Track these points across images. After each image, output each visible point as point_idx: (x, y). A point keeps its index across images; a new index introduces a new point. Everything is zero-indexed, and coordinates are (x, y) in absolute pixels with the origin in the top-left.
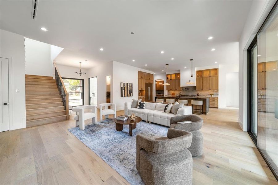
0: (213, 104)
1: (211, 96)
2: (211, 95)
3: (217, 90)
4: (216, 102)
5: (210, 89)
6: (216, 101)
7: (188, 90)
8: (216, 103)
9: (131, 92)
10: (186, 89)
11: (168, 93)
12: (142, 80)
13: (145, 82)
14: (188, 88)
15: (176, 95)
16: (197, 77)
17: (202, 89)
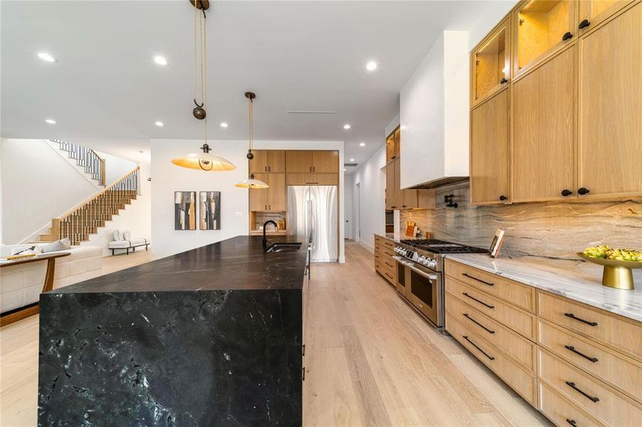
5: (575, 196)
9: (213, 217)
10: (446, 201)
11: (400, 222)
12: (271, 176)
13: (286, 185)
14: (452, 196)
15: (415, 233)
16: (475, 103)
17: (503, 199)
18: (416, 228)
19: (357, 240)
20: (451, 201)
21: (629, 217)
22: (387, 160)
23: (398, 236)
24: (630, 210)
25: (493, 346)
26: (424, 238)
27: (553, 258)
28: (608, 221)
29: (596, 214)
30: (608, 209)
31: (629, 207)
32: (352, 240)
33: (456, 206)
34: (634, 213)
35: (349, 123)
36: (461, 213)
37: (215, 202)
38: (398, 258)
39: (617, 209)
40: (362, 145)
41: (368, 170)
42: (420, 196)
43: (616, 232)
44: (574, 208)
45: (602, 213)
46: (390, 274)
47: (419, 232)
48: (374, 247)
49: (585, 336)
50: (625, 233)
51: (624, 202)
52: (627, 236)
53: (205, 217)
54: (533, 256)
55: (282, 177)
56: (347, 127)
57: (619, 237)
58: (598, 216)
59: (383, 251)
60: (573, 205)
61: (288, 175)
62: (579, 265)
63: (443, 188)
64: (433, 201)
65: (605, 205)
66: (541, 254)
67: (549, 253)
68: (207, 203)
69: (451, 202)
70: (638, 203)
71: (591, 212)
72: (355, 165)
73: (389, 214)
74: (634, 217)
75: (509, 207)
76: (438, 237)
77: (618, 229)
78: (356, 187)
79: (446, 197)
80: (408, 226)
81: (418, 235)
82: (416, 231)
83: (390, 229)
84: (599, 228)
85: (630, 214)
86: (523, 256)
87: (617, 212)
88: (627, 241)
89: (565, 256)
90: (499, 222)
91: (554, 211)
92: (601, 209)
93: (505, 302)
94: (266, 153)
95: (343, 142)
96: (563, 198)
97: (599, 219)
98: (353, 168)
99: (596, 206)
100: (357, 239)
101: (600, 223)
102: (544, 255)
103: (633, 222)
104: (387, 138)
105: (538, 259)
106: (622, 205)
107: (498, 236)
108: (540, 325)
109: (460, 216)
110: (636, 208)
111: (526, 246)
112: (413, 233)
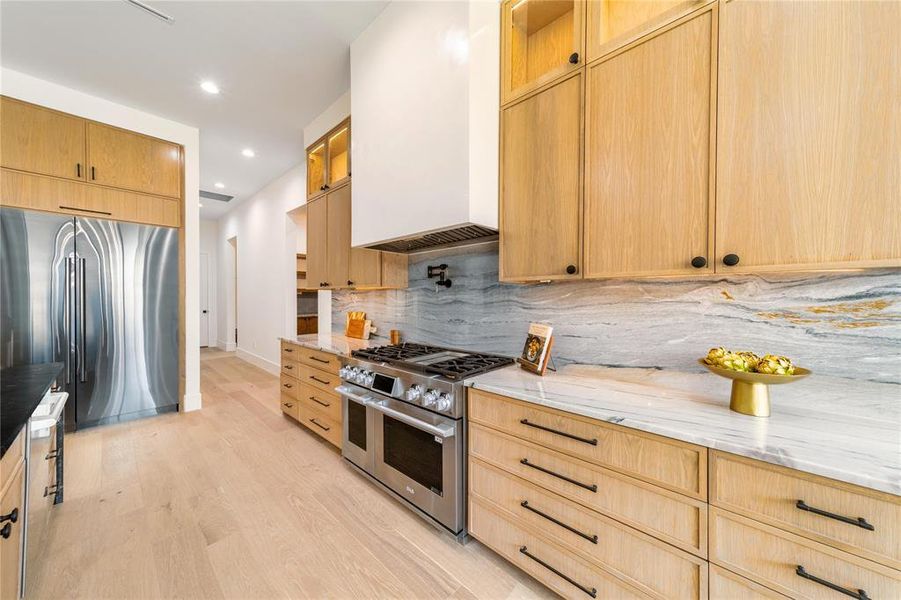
2: (742, 380)
5: (711, 267)
10: (430, 276)
11: (333, 313)
14: (444, 267)
15: (366, 334)
16: (510, 96)
17: (571, 270)
18: (368, 324)
19: (228, 349)
20: (441, 275)
21: (723, 304)
22: (309, 192)
23: (326, 338)
24: (725, 293)
25: (594, 565)
26: (385, 342)
27: (615, 366)
28: (693, 309)
29: (678, 299)
30: (695, 291)
31: (723, 290)
32: (217, 350)
33: (448, 284)
34: (729, 298)
35: (216, 79)
36: (459, 297)
38: (346, 391)
39: (707, 291)
40: (248, 153)
41: (257, 213)
42: (385, 265)
43: (706, 325)
44: (646, 291)
45: (686, 297)
46: (323, 421)
47: (374, 331)
48: (280, 365)
50: (718, 325)
51: (716, 282)
52: (720, 330)
54: (582, 363)
57: (709, 332)
58: (680, 302)
59: (303, 373)
60: (645, 286)
62: (653, 375)
63: (425, 253)
64: (404, 274)
65: (690, 286)
66: (595, 360)
67: (608, 359)
69: (442, 278)
70: (736, 284)
71: (672, 297)
72: (228, 198)
73: (307, 297)
74: (728, 304)
75: (544, 287)
76: (413, 338)
77: (708, 321)
78: (227, 246)
79: (430, 268)
80: (352, 322)
81: (372, 336)
82: (367, 329)
83: (307, 324)
84: (682, 319)
85: (724, 299)
86: (565, 365)
87: (707, 295)
88: (719, 337)
89: (632, 363)
90: (526, 311)
91: (617, 294)
92: (686, 291)
95: (197, 130)
96: (692, 272)
97: (681, 307)
98: (220, 206)
99: (678, 287)
100: (230, 345)
101: (683, 312)
102: (600, 362)
103: (728, 311)
104: (309, 149)
105: (591, 368)
106: (714, 287)
107: (540, 335)
108: (719, 525)
109: (455, 302)
110: (732, 290)
111: (572, 348)
112: (362, 334)
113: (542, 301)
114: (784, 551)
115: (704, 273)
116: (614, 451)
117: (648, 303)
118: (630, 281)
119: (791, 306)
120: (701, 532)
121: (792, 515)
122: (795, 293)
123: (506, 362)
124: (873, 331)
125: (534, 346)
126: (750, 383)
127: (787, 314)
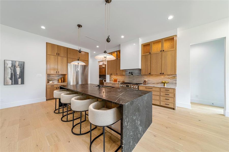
0: (167, 101)
1: (164, 85)
2: (164, 83)
3: (174, 76)
4: (171, 97)
5: (162, 74)
6: (171, 95)
7: (132, 74)
8: (171, 100)
9: (18, 76)
10: (129, 73)
11: (110, 78)
12: (59, 58)
13: (67, 63)
14: (132, 72)
15: (118, 81)
16: (142, 54)
17: (150, 74)
18: (118, 80)
27: (154, 83)
35: (99, 46)
37: (20, 68)
40: (95, 52)
49: (168, 92)
53: (10, 77)
55: (65, 59)
56: (98, 47)
61: (68, 59)
62: (158, 84)
68: (13, 68)
80: (114, 80)
84: (161, 78)
86: (149, 84)
89: (156, 83)
93: (155, 91)
94: (57, 46)
95: (90, 50)
96: (160, 74)
102: (152, 83)
103: (164, 78)
107: (146, 80)
108: (161, 93)
109: (133, 77)
110: (164, 76)
111: (149, 82)
112: (117, 81)
113: (145, 77)
114: (165, 93)
115: (161, 74)
116: (154, 89)
117: (157, 77)
118: (155, 75)
119: (169, 77)
120: (160, 94)
121: (165, 91)
122: (169, 76)
123: (142, 84)
124: (174, 79)
125: (145, 82)
126: (165, 83)
127: (169, 78)
